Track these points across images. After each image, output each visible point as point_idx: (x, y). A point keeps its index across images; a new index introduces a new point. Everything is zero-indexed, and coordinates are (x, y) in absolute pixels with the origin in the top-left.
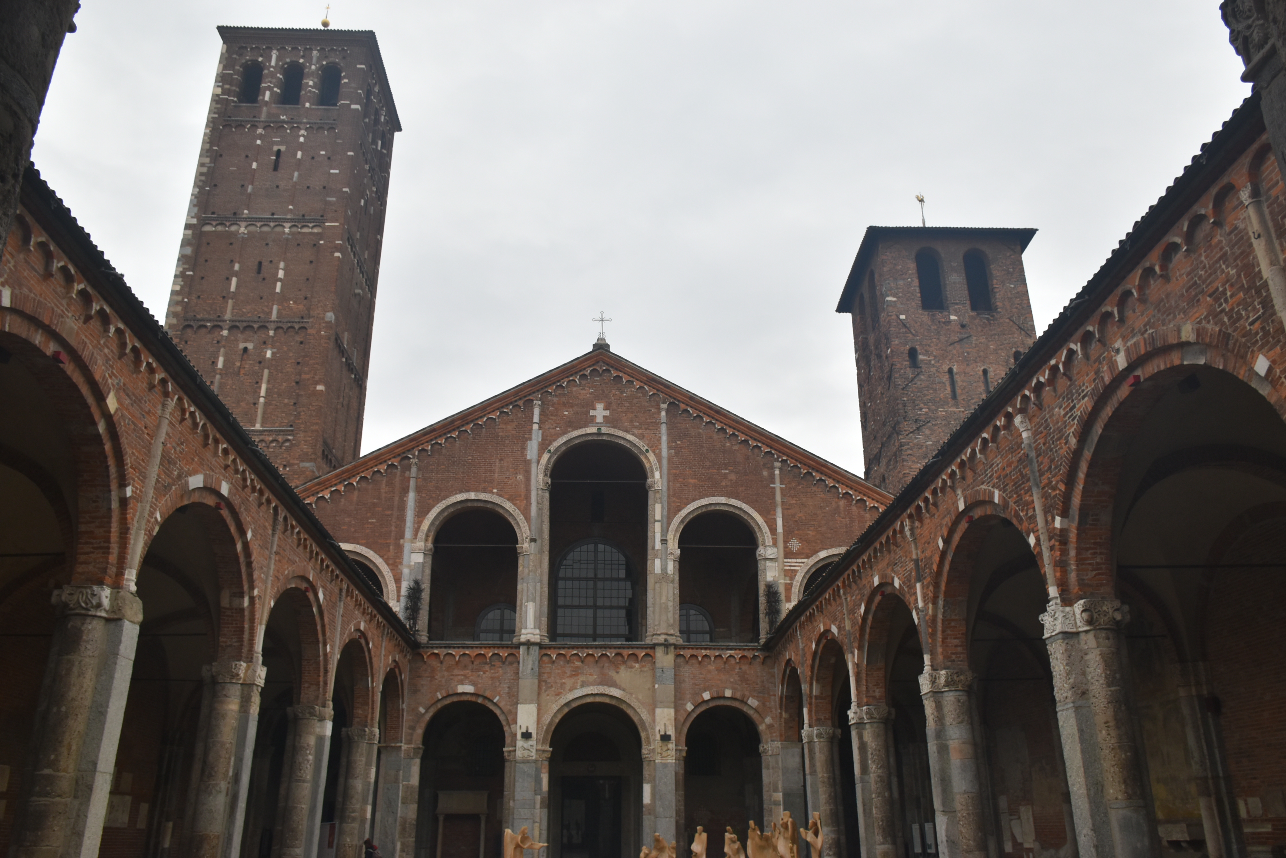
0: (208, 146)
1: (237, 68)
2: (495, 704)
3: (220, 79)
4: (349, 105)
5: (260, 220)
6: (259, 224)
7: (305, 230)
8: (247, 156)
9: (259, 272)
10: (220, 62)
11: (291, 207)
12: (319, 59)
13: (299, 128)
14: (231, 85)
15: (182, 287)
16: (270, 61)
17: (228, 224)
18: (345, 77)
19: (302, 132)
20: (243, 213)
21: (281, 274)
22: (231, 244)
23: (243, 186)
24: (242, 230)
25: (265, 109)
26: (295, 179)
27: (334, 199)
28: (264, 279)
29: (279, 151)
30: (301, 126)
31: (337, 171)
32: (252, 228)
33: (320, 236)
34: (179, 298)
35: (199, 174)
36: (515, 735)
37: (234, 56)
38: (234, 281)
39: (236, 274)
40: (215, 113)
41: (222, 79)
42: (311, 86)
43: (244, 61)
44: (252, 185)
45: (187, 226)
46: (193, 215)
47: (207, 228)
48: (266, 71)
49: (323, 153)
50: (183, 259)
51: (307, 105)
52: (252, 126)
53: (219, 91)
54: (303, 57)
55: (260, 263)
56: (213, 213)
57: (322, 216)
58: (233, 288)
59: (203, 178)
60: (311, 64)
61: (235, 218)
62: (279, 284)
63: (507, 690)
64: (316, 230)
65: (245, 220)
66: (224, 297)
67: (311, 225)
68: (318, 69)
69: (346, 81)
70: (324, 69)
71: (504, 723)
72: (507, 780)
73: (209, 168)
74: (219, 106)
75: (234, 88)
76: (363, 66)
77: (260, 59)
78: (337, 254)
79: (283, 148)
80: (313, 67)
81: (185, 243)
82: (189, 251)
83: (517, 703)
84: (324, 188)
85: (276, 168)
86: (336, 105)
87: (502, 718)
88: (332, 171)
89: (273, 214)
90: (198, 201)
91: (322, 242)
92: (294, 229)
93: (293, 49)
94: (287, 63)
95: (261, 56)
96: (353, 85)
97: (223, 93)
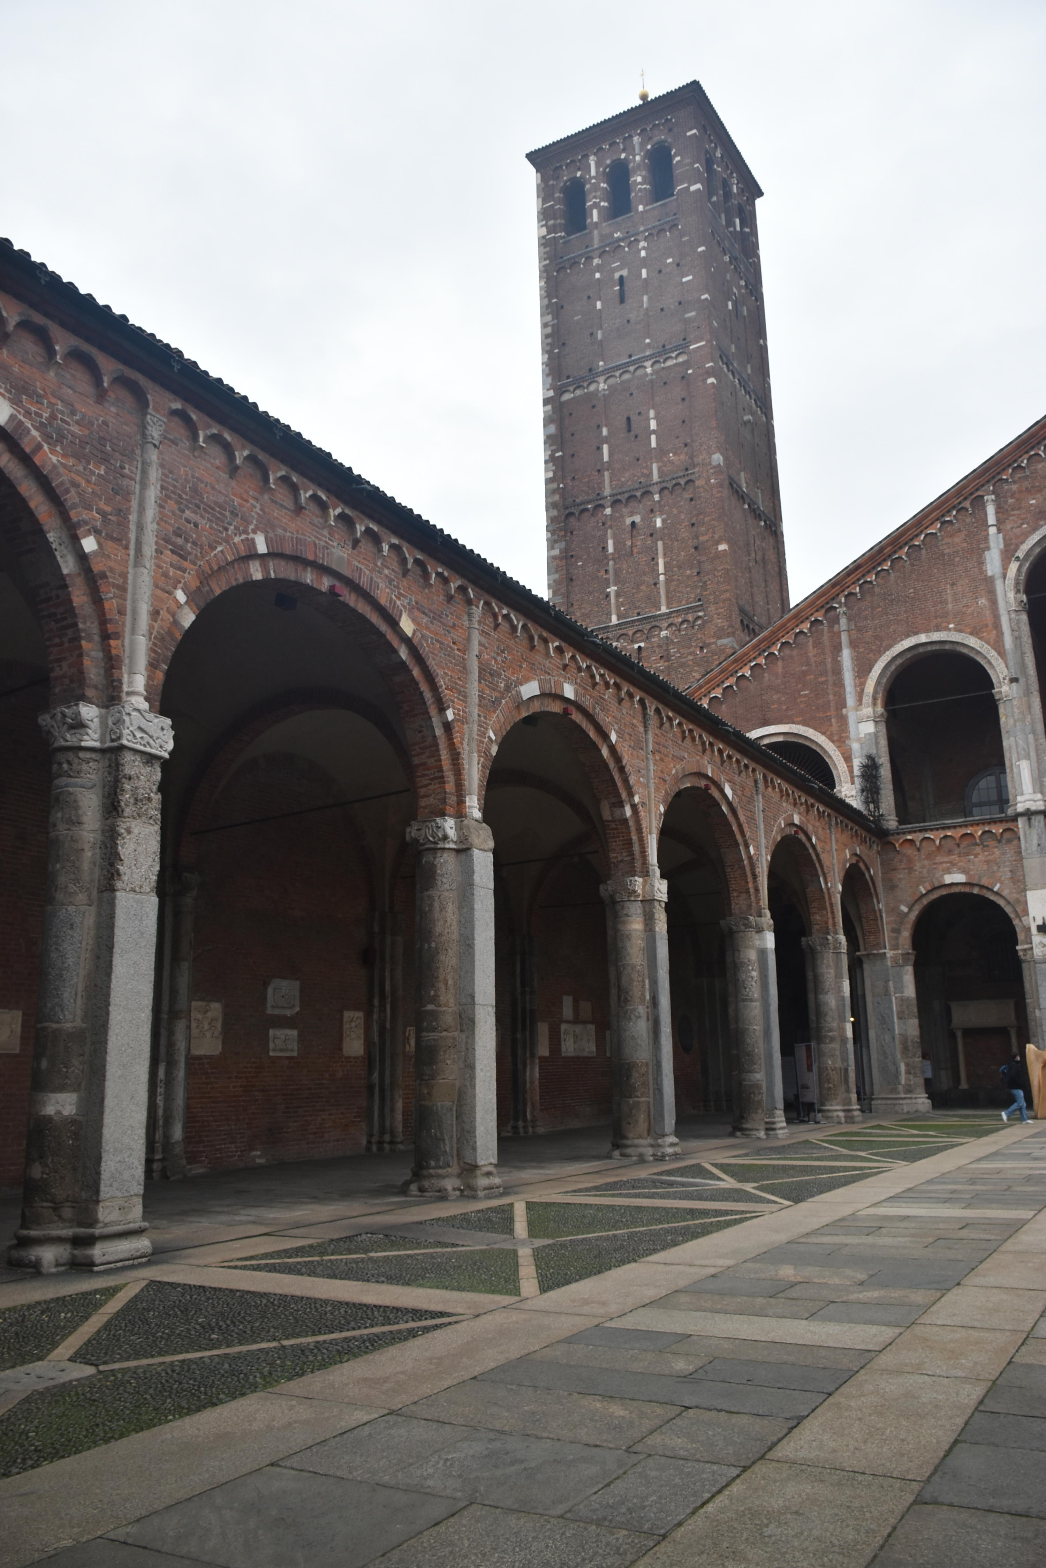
0: (546, 301)
1: (557, 195)
2: (997, 893)
3: (542, 217)
4: (688, 188)
5: (617, 368)
6: (617, 374)
7: (670, 363)
8: (589, 297)
9: (629, 430)
10: (538, 197)
11: (648, 341)
12: (642, 145)
13: (637, 241)
14: (555, 219)
15: (555, 472)
16: (590, 171)
17: (585, 384)
18: (676, 155)
19: (643, 244)
20: (598, 366)
21: (653, 425)
22: (594, 407)
23: (592, 334)
24: (602, 386)
25: (596, 232)
26: (645, 305)
27: (693, 313)
28: (636, 437)
29: (621, 277)
30: (639, 238)
31: (690, 278)
32: (611, 381)
33: (686, 364)
34: (555, 485)
35: (545, 337)
36: (1029, 929)
37: (551, 182)
38: (605, 448)
39: (606, 440)
40: (545, 259)
41: (545, 215)
42: (640, 183)
43: (562, 184)
44: (601, 328)
45: (546, 402)
46: (548, 386)
47: (567, 397)
48: (588, 186)
49: (670, 260)
50: (549, 440)
51: (641, 208)
52: (586, 259)
53: (544, 231)
54: (624, 150)
55: (628, 419)
56: (568, 377)
57: (684, 339)
58: (606, 458)
59: (549, 340)
60: (634, 156)
61: (592, 374)
62: (653, 437)
63: (1009, 875)
64: (681, 359)
65: (602, 373)
66: (599, 471)
67: (674, 355)
68: (643, 159)
69: (678, 158)
70: (650, 155)
71: (1012, 916)
72: (1027, 985)
73: (553, 326)
74: (548, 249)
75: (559, 221)
76: (694, 131)
77: (579, 174)
78: (711, 380)
79: (625, 273)
80: (638, 158)
81: (547, 421)
82: (552, 429)
83: (1024, 890)
84: (680, 303)
85: (622, 300)
86: (673, 195)
87: (1008, 910)
88: (684, 280)
89: (630, 356)
90: (550, 370)
91: (690, 371)
92: (657, 366)
93: (610, 145)
94: (608, 166)
95: (579, 169)
96: (687, 161)
97: (549, 233)
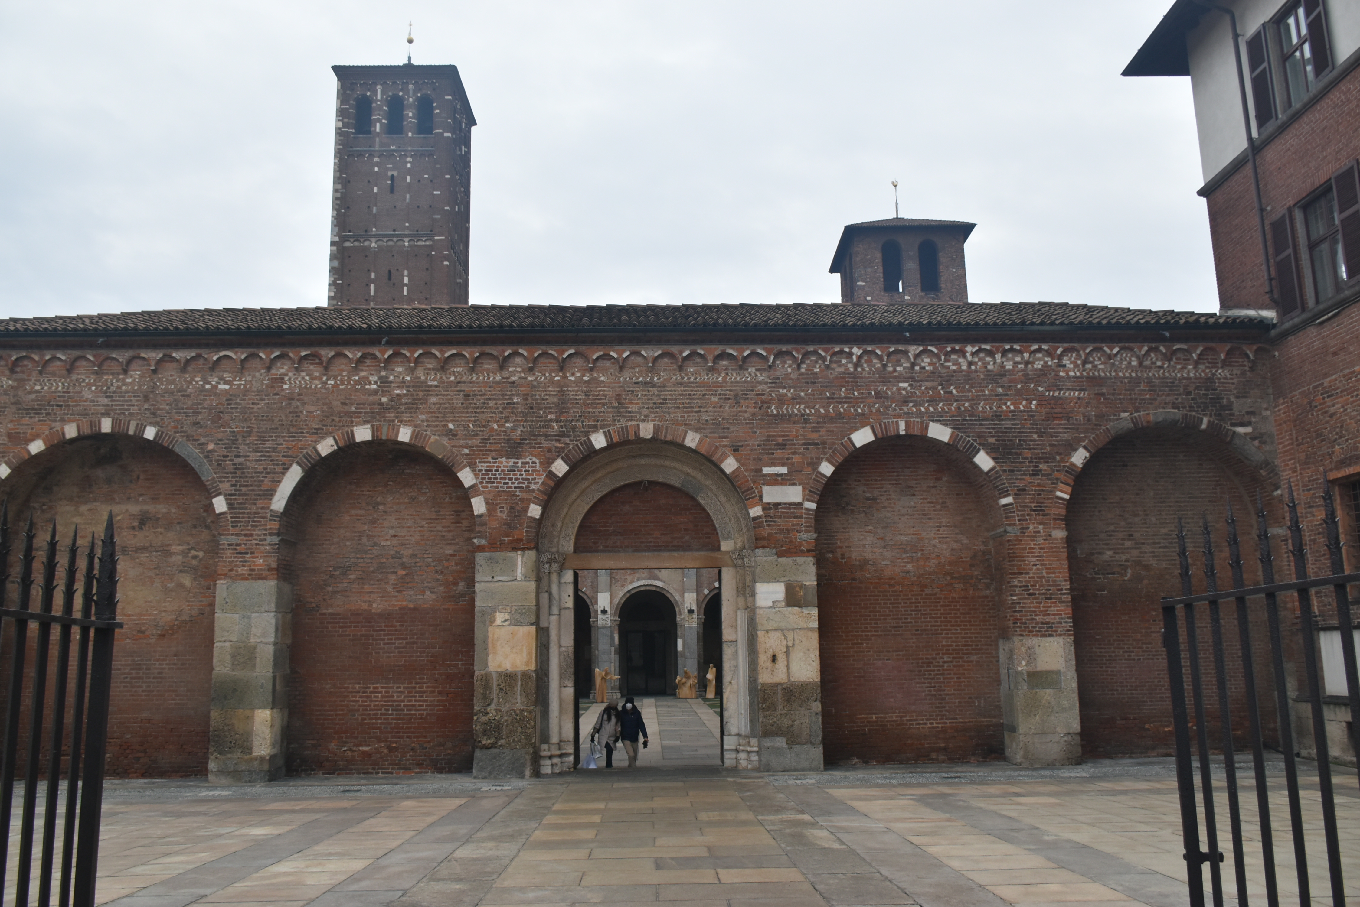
0: (338, 174)
1: (352, 102)
2: (583, 593)
3: (339, 114)
4: (442, 134)
5: (386, 236)
6: (385, 240)
7: (420, 243)
8: (369, 182)
9: (390, 279)
10: (338, 98)
11: (407, 224)
12: (415, 92)
13: (406, 156)
14: (349, 118)
15: (335, 293)
16: (376, 95)
17: (362, 240)
18: (437, 108)
19: (409, 159)
20: (372, 231)
21: (406, 280)
22: (366, 256)
23: (369, 207)
24: (373, 245)
25: (377, 139)
26: (407, 201)
27: (439, 217)
28: (394, 284)
29: (393, 176)
30: (408, 154)
31: (439, 193)
32: (380, 243)
33: (431, 248)
34: (335, 302)
35: (335, 199)
36: (597, 611)
37: (348, 92)
38: (372, 286)
39: (373, 281)
40: (340, 145)
41: (341, 113)
42: (411, 118)
43: (356, 96)
44: (376, 206)
45: (333, 244)
46: (335, 233)
47: (347, 244)
48: (374, 105)
49: (426, 176)
50: (333, 270)
51: (410, 134)
52: (370, 155)
53: (340, 124)
54: (402, 90)
55: (390, 271)
56: (350, 231)
57: (431, 231)
58: (372, 293)
59: (338, 202)
60: (409, 97)
61: (367, 235)
62: (405, 288)
63: (590, 584)
64: (428, 243)
65: (375, 236)
66: (366, 300)
67: (424, 239)
68: (414, 101)
69: (438, 111)
70: (418, 100)
71: (589, 604)
72: (593, 639)
73: (342, 193)
74: (342, 138)
75: (351, 121)
76: (450, 97)
77: (368, 94)
78: (446, 263)
79: (395, 173)
80: (411, 100)
81: (333, 257)
82: (336, 264)
83: (597, 592)
84: (430, 206)
85: (392, 191)
86: (432, 134)
87: (588, 601)
88: (435, 193)
89: (394, 231)
90: (337, 222)
91: (433, 253)
92: (412, 243)
93: (393, 83)
94: (389, 96)
95: (369, 90)
96: (444, 115)
97: (344, 127)
